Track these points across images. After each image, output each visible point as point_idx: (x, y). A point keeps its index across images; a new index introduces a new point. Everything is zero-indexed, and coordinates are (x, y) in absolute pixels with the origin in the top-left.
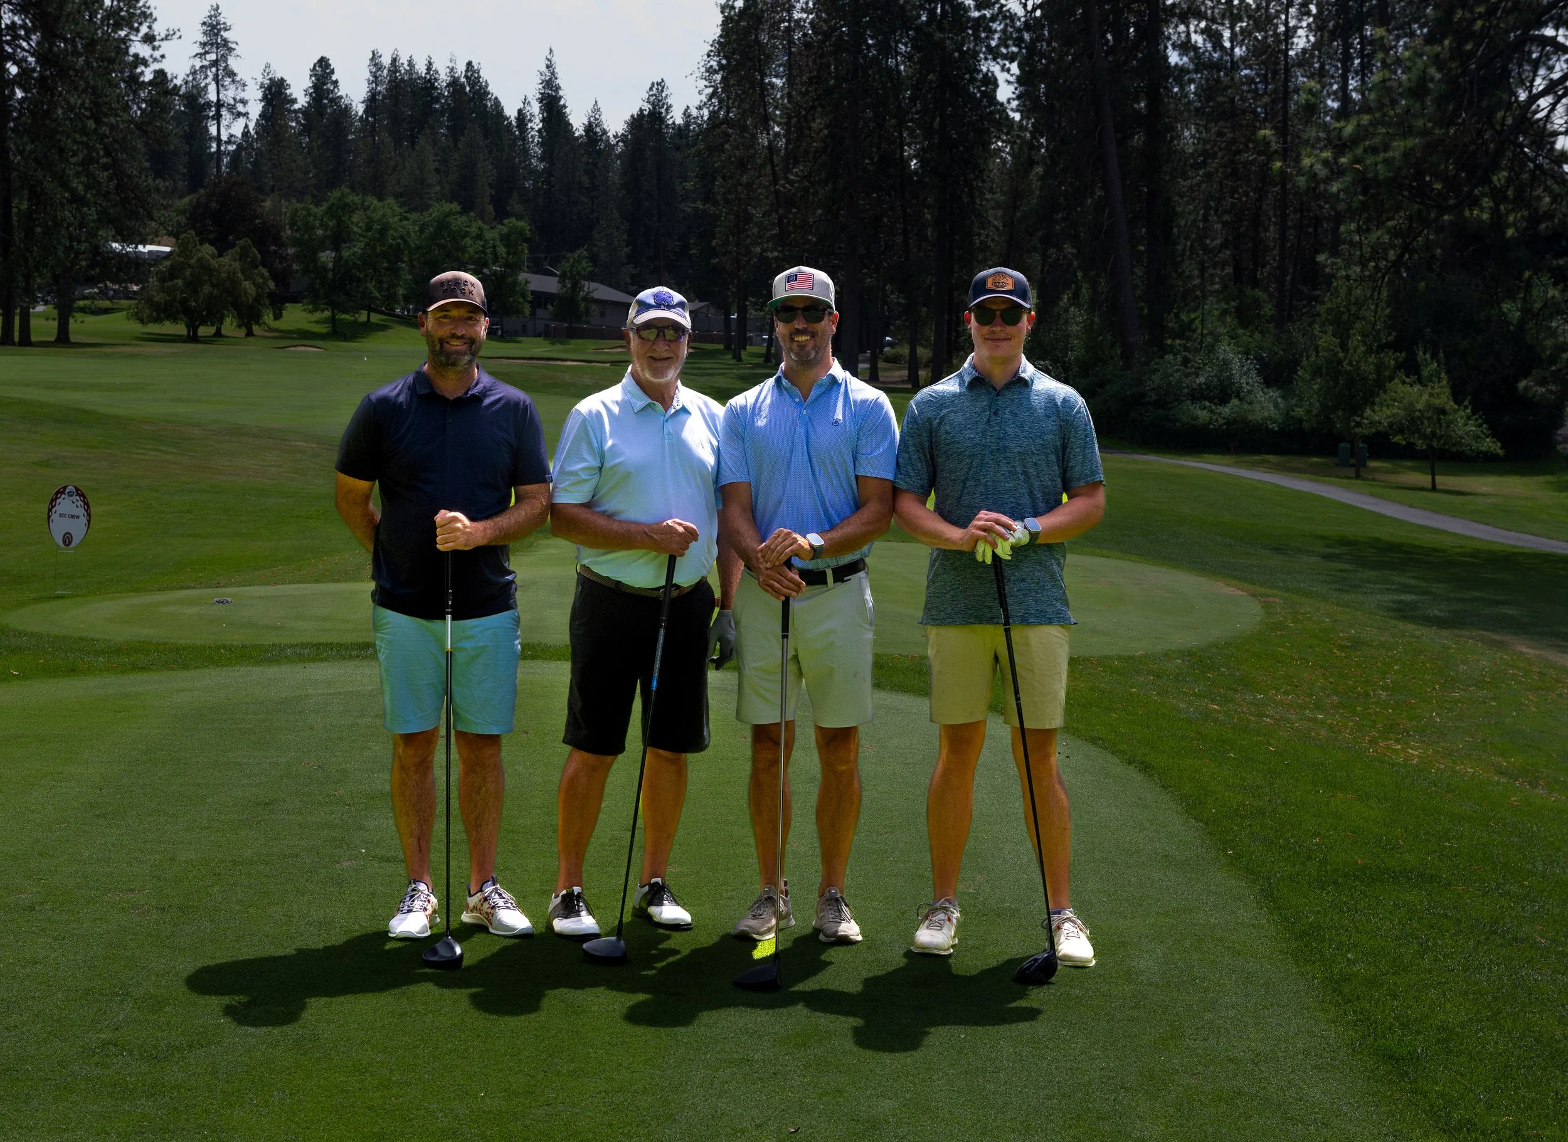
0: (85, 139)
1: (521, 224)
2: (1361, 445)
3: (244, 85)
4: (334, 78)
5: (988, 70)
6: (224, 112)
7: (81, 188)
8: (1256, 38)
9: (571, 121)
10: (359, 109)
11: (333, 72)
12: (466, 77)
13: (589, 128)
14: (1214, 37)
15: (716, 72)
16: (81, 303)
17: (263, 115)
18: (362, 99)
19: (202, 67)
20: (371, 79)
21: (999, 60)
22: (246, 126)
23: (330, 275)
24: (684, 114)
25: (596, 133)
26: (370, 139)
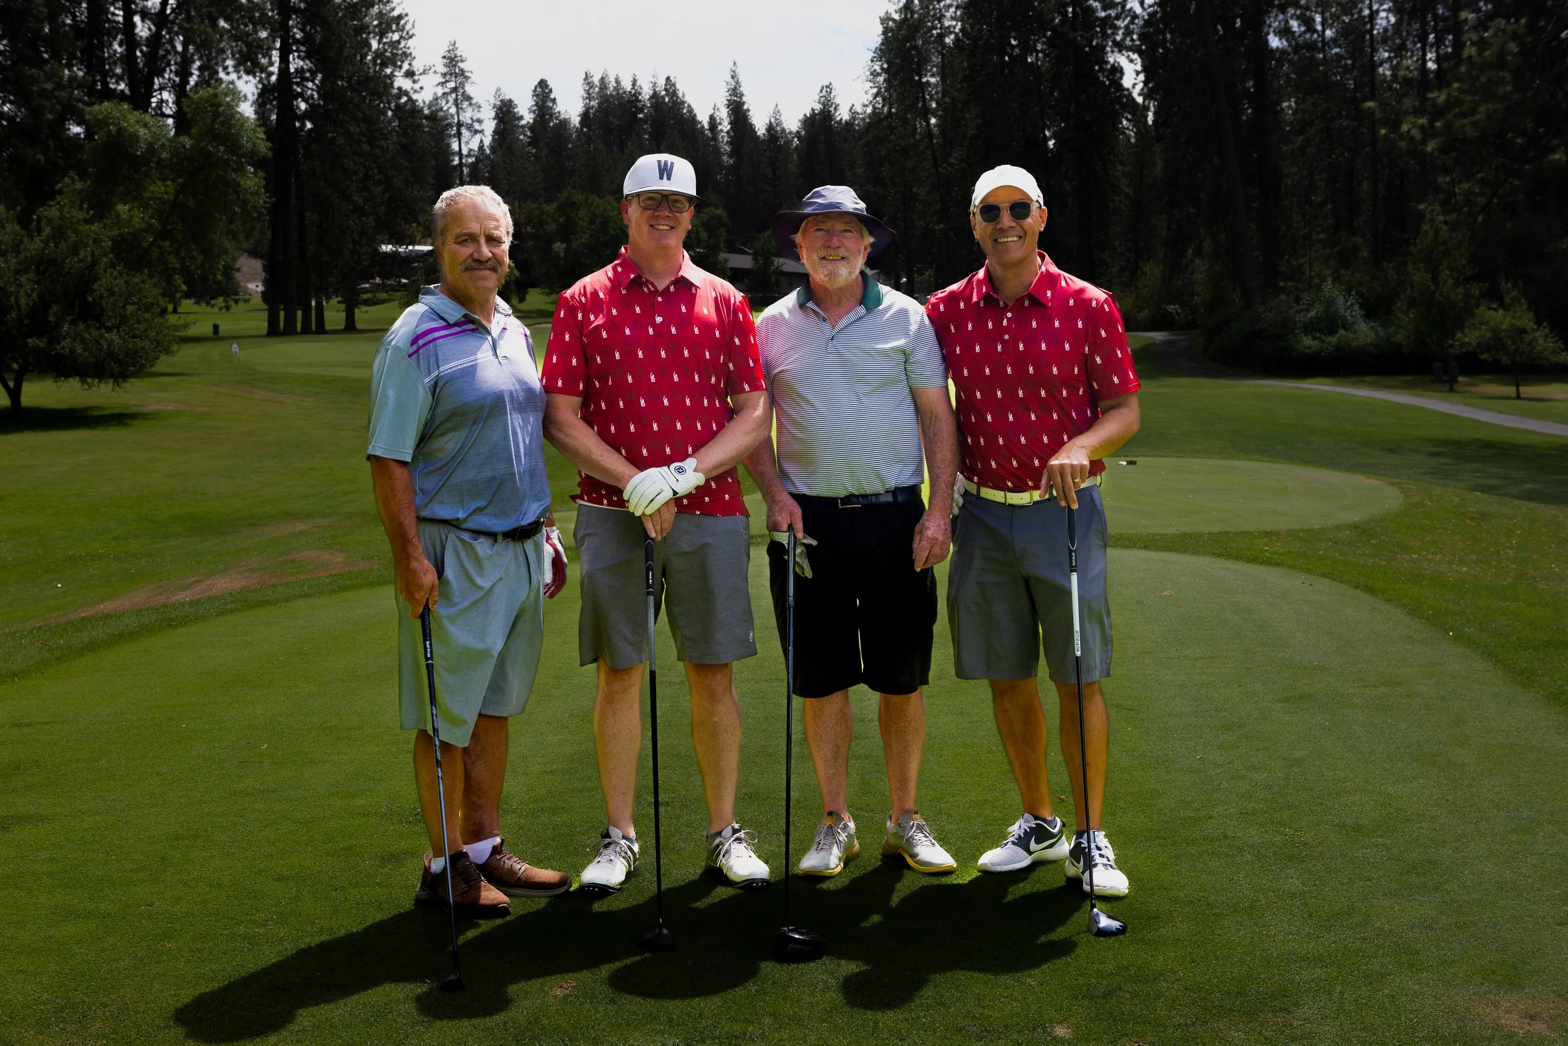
0: (362, 160)
1: (719, 211)
2: (1453, 364)
3: (479, 107)
4: (552, 96)
5: (1115, 61)
6: (464, 131)
7: (361, 200)
8: (1343, 21)
9: (753, 122)
10: (576, 121)
11: (551, 91)
12: (666, 90)
13: (770, 128)
14: (1308, 23)
15: (879, 75)
16: (365, 296)
17: (495, 132)
18: (578, 113)
19: (444, 94)
20: (585, 95)
21: (1124, 52)
22: (482, 141)
23: (562, 262)
24: (850, 111)
25: (777, 132)
26: (586, 146)
